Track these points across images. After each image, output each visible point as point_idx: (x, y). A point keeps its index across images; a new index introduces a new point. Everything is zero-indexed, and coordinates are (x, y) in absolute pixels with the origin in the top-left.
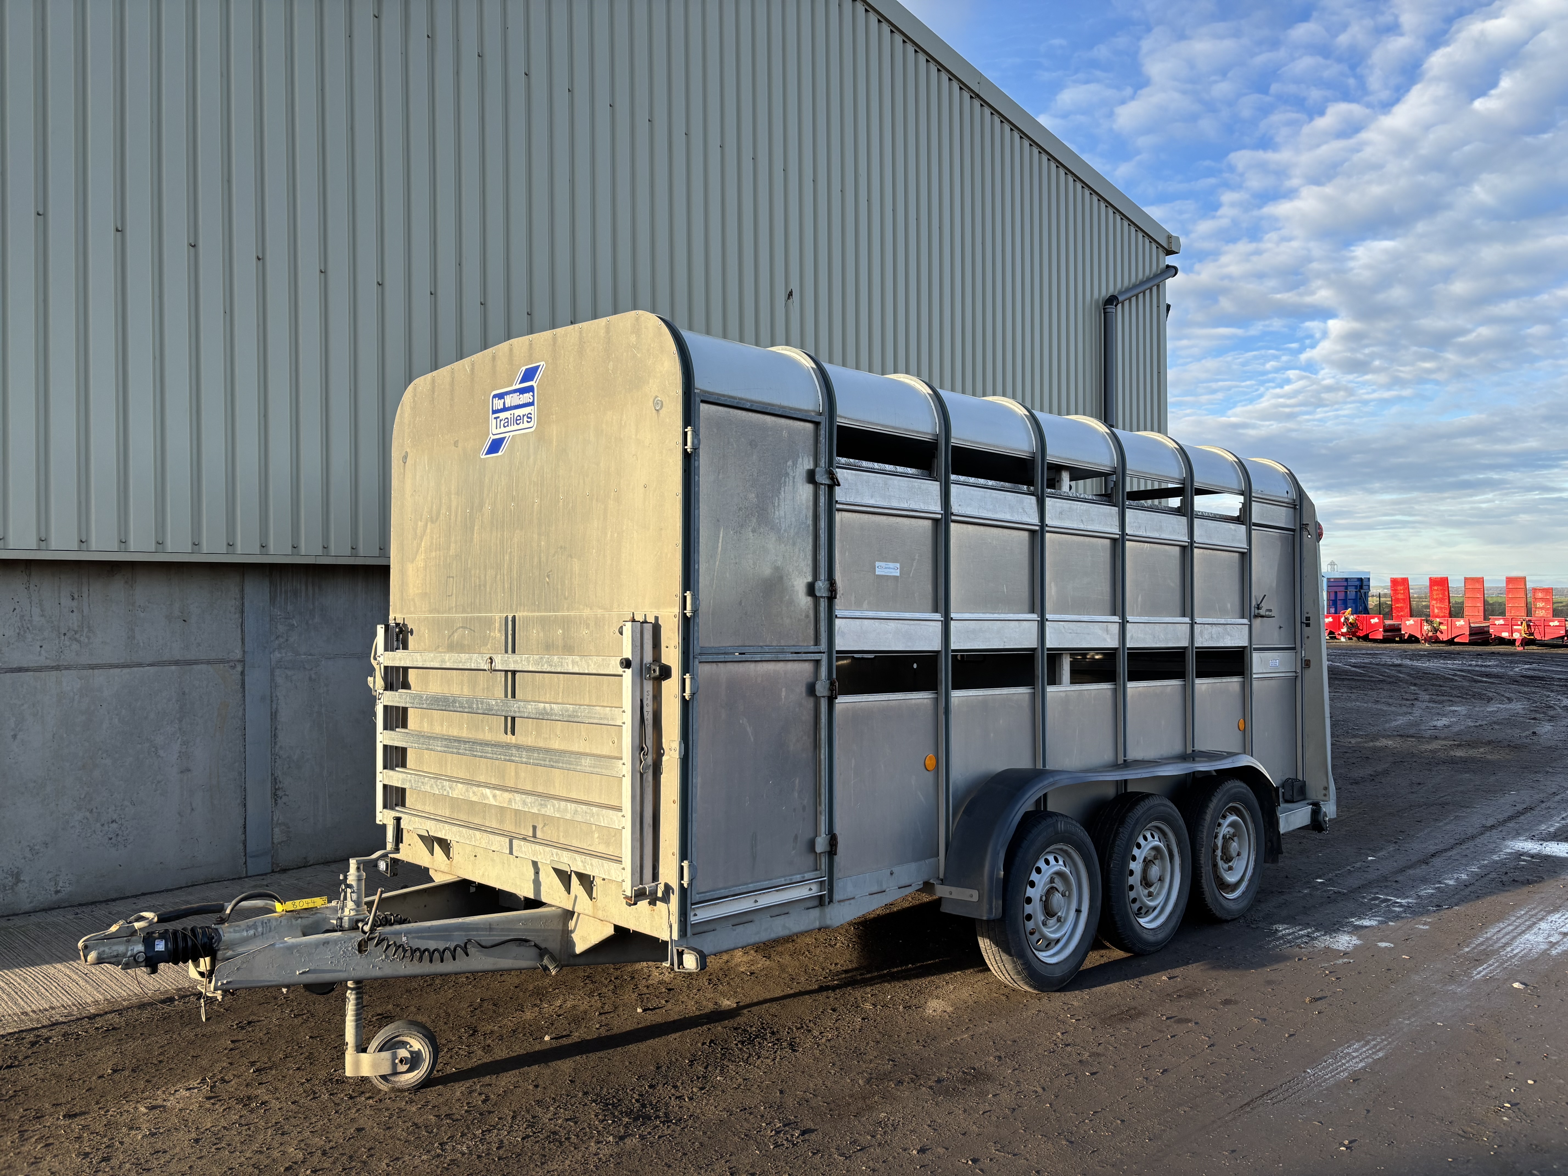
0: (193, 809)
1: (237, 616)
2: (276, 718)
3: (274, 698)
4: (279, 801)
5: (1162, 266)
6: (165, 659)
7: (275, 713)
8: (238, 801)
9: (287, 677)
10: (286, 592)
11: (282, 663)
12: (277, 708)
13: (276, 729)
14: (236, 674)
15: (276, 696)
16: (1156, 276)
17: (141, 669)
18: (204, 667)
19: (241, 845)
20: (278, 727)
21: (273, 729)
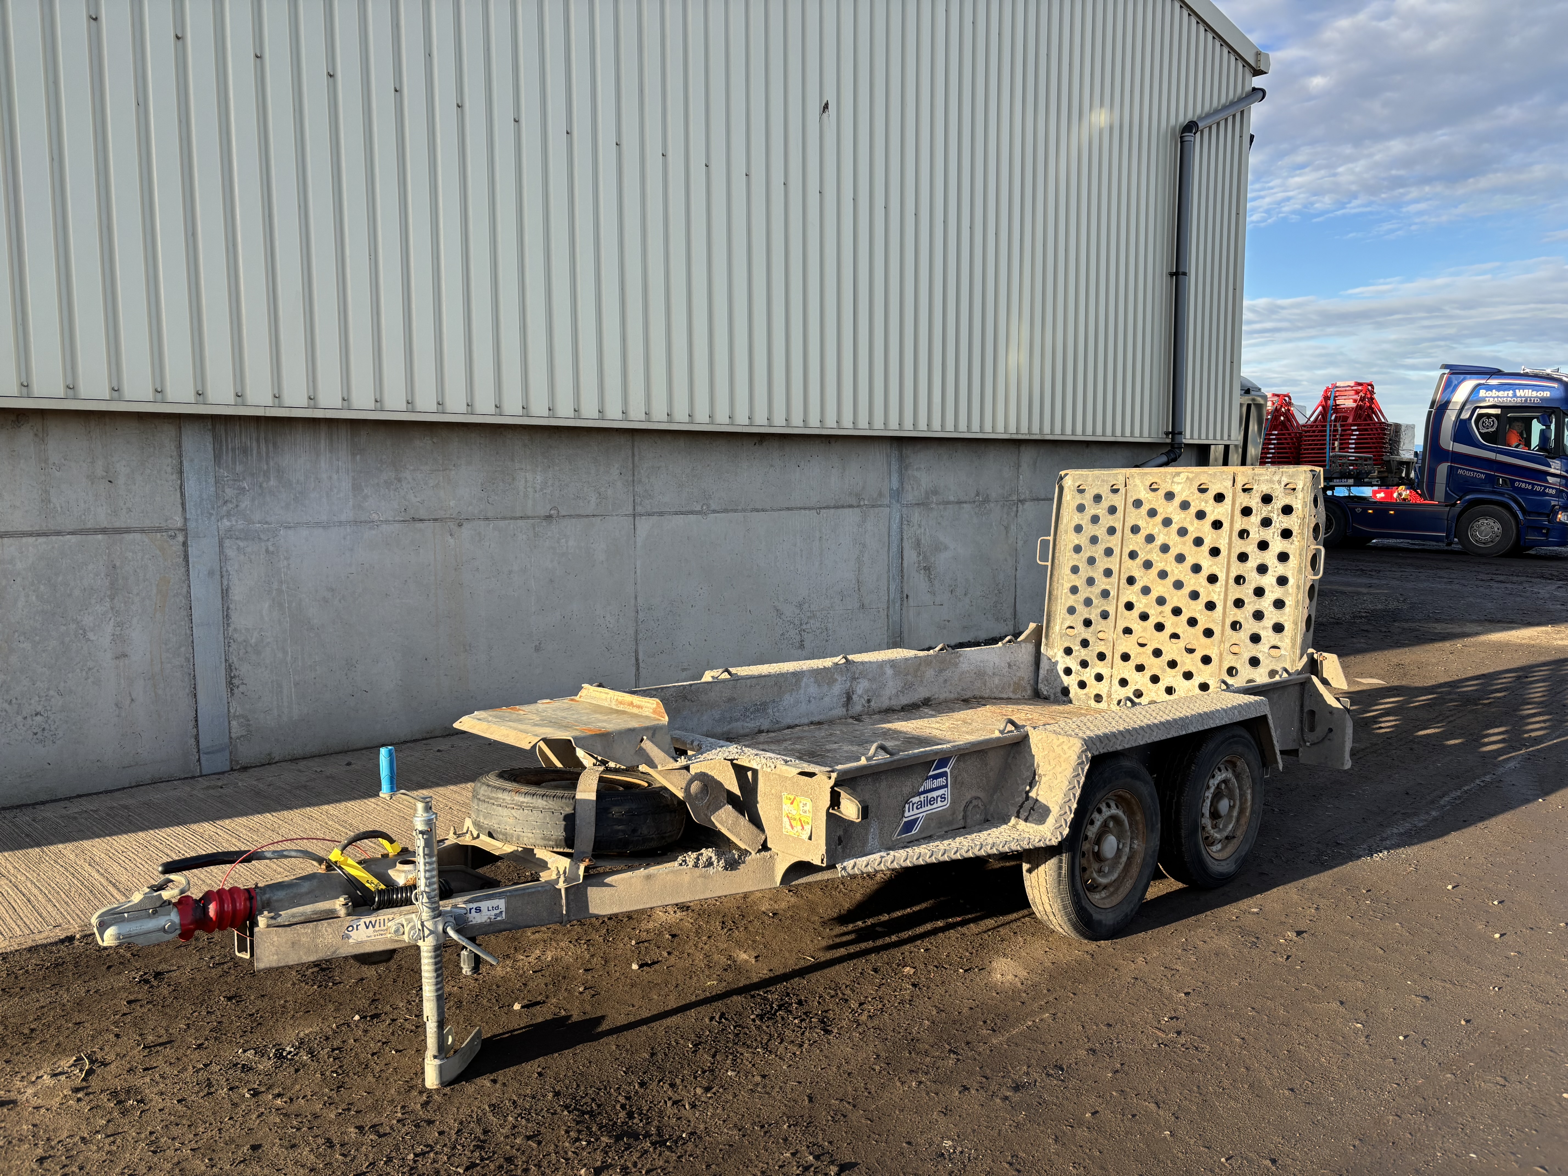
0: (132, 700)
1: (174, 477)
2: (227, 596)
3: (224, 573)
4: (236, 690)
5: (1248, 88)
6: (88, 527)
7: (227, 590)
8: (187, 690)
9: (238, 549)
10: (233, 450)
11: (232, 533)
12: (228, 585)
13: (228, 608)
14: (177, 546)
15: (227, 571)
16: (1241, 100)
17: (60, 537)
18: (138, 536)
19: (193, 740)
20: (231, 606)
21: (225, 609)
